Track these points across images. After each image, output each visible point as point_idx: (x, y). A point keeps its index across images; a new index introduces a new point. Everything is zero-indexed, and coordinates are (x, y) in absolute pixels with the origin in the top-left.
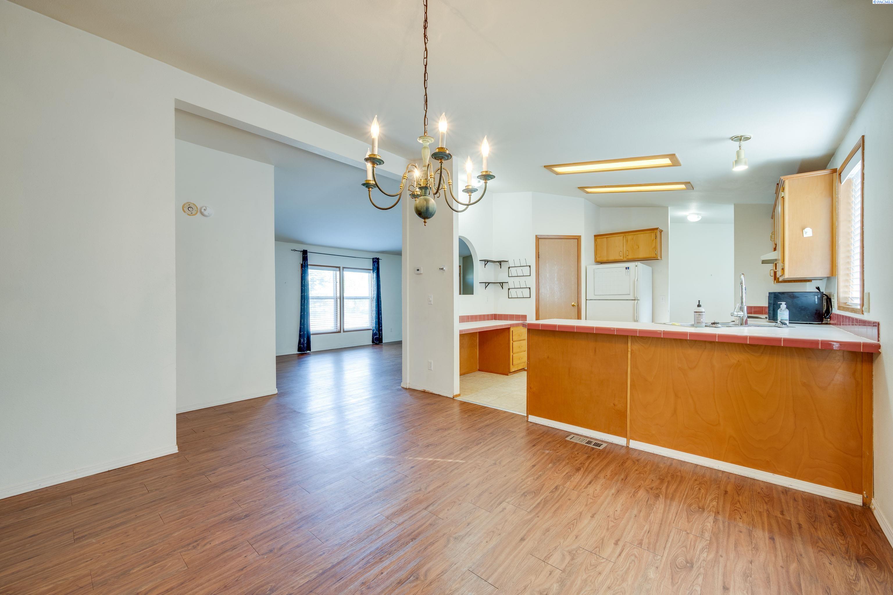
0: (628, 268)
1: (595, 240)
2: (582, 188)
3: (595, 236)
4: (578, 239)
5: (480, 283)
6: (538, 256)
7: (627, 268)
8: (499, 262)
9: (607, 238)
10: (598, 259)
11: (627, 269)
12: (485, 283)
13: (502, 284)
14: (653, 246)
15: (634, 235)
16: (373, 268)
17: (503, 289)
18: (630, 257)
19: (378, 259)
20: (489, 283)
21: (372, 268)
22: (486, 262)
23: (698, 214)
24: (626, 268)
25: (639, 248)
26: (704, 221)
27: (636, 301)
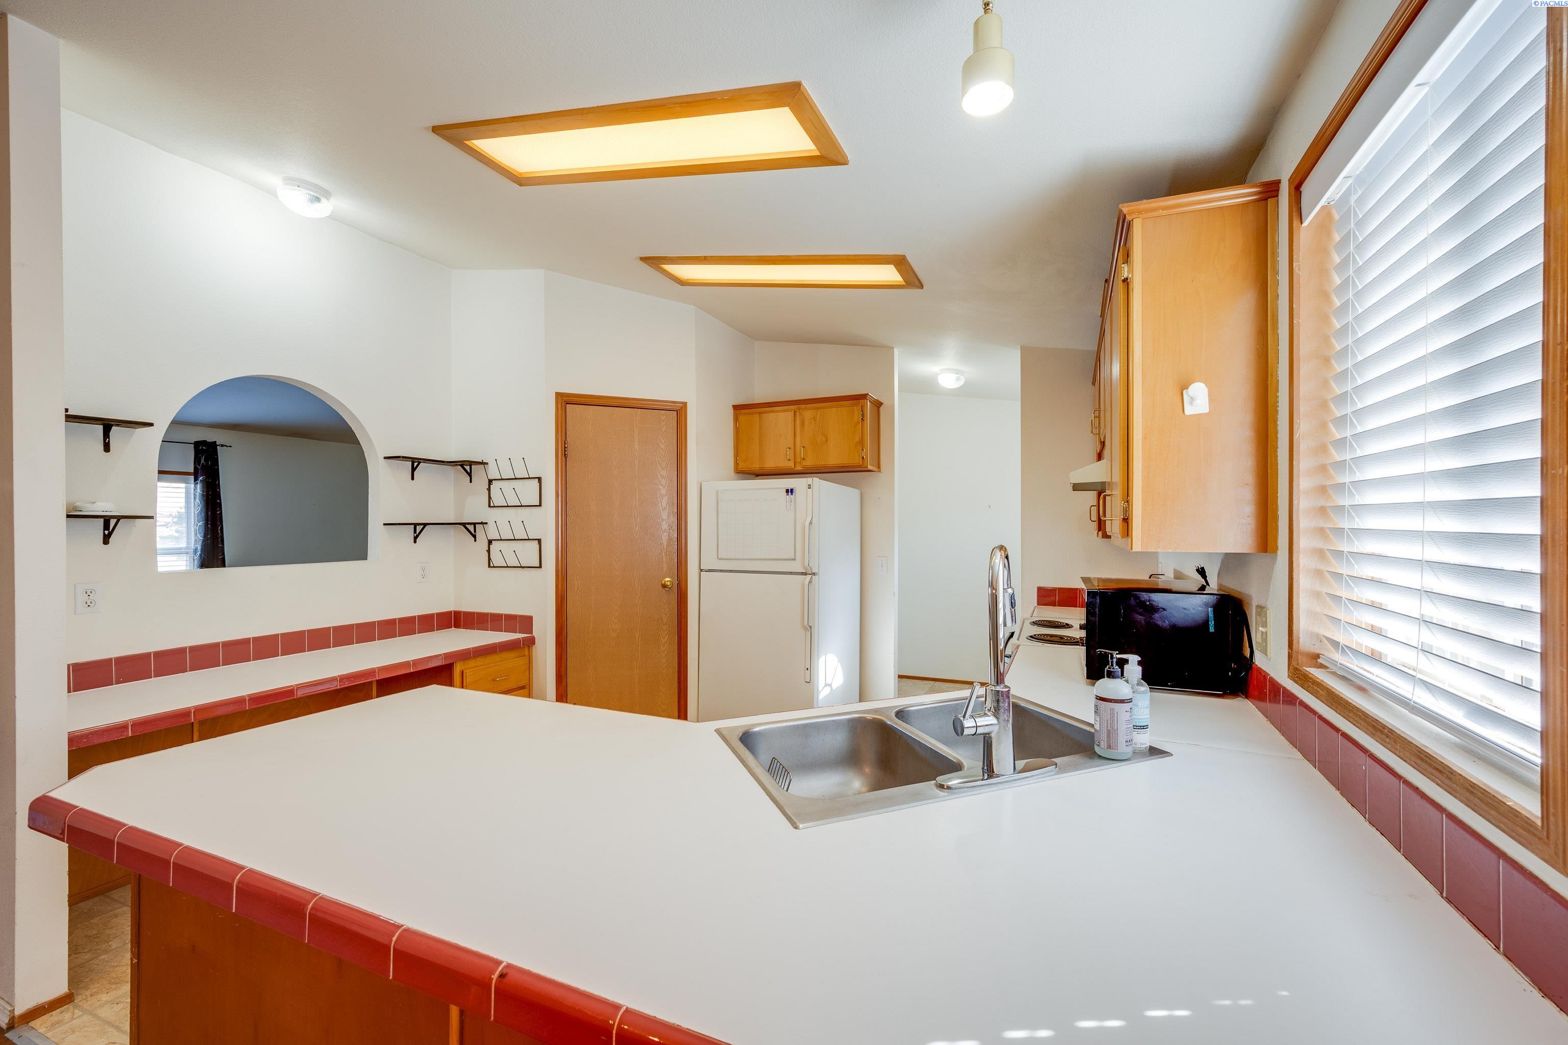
0: (792, 491)
1: (736, 419)
2: (654, 262)
3: (736, 408)
4: (679, 411)
5: (384, 524)
6: (564, 452)
7: (790, 491)
8: (462, 466)
9: (760, 413)
10: (742, 466)
11: (790, 493)
12: (415, 525)
13: (471, 528)
14: (857, 438)
15: (818, 408)
16: (195, 468)
17: (475, 541)
18: (809, 462)
19: (213, 445)
20: (425, 525)
21: (192, 470)
22: (416, 464)
23: (957, 372)
24: (787, 491)
25: (827, 441)
26: (966, 392)
27: (809, 577)
